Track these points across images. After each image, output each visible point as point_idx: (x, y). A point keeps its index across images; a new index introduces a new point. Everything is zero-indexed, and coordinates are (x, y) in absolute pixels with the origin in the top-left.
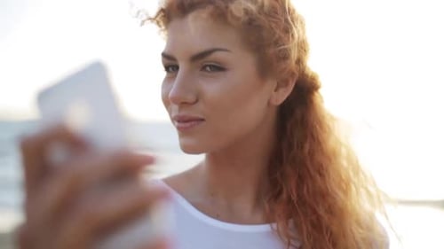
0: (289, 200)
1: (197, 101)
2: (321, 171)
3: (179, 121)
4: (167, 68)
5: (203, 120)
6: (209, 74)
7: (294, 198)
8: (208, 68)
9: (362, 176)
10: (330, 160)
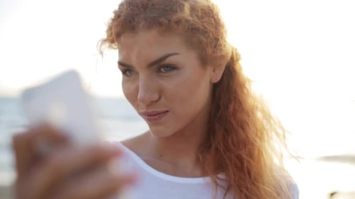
0: (217, 150)
1: (160, 98)
2: (243, 125)
3: (148, 115)
4: (124, 72)
5: (167, 111)
6: (165, 75)
7: (221, 148)
8: (163, 70)
9: (272, 122)
10: (248, 116)
